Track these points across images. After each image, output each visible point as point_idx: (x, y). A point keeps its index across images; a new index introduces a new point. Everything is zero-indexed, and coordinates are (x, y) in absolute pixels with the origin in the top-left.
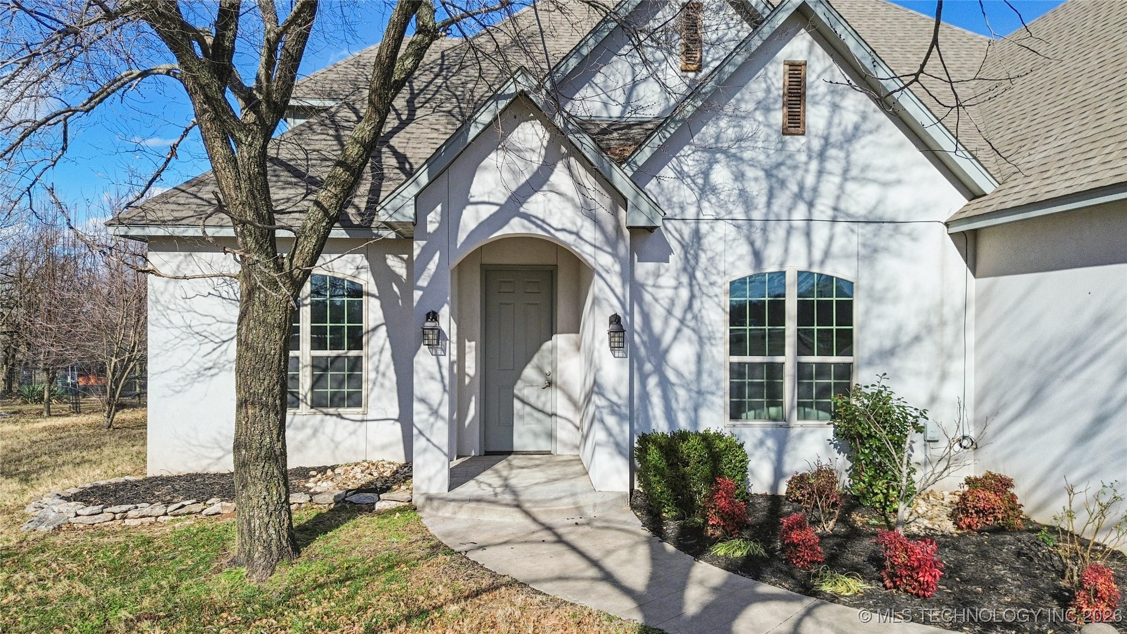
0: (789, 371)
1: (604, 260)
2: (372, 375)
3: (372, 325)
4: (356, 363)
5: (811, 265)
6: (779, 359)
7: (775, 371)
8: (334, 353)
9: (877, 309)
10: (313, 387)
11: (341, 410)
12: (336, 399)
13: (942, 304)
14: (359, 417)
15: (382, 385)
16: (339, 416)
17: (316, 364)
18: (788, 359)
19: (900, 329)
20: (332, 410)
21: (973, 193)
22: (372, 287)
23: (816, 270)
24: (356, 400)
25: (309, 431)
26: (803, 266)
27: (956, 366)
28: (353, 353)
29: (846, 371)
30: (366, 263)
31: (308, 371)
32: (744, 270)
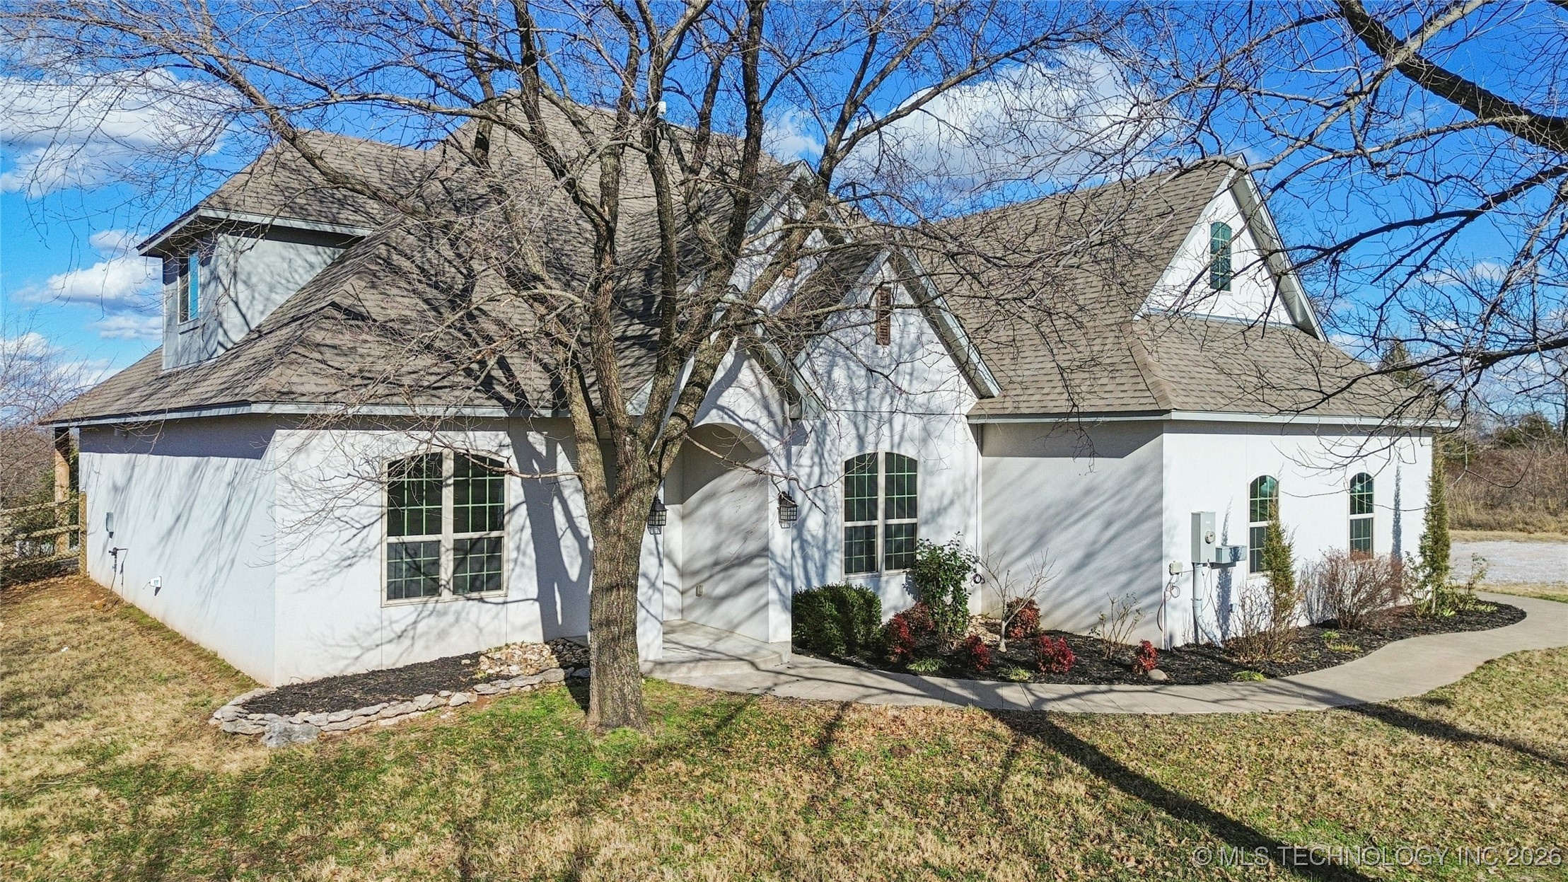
0: (880, 531)
1: (774, 444)
2: (514, 555)
3: (513, 503)
4: (497, 544)
5: (892, 447)
6: (875, 523)
7: (871, 531)
8: (476, 535)
9: (929, 480)
10: (454, 572)
11: (484, 594)
12: (478, 583)
13: (964, 476)
14: (501, 600)
15: (523, 564)
16: (481, 600)
17: (459, 547)
18: (879, 523)
19: (943, 494)
20: (475, 595)
21: (983, 395)
22: (514, 465)
23: (895, 451)
24: (495, 582)
25: (450, 618)
26: (888, 450)
27: (972, 521)
28: (495, 534)
29: (913, 529)
30: (508, 441)
31: (451, 555)
32: (852, 453)
